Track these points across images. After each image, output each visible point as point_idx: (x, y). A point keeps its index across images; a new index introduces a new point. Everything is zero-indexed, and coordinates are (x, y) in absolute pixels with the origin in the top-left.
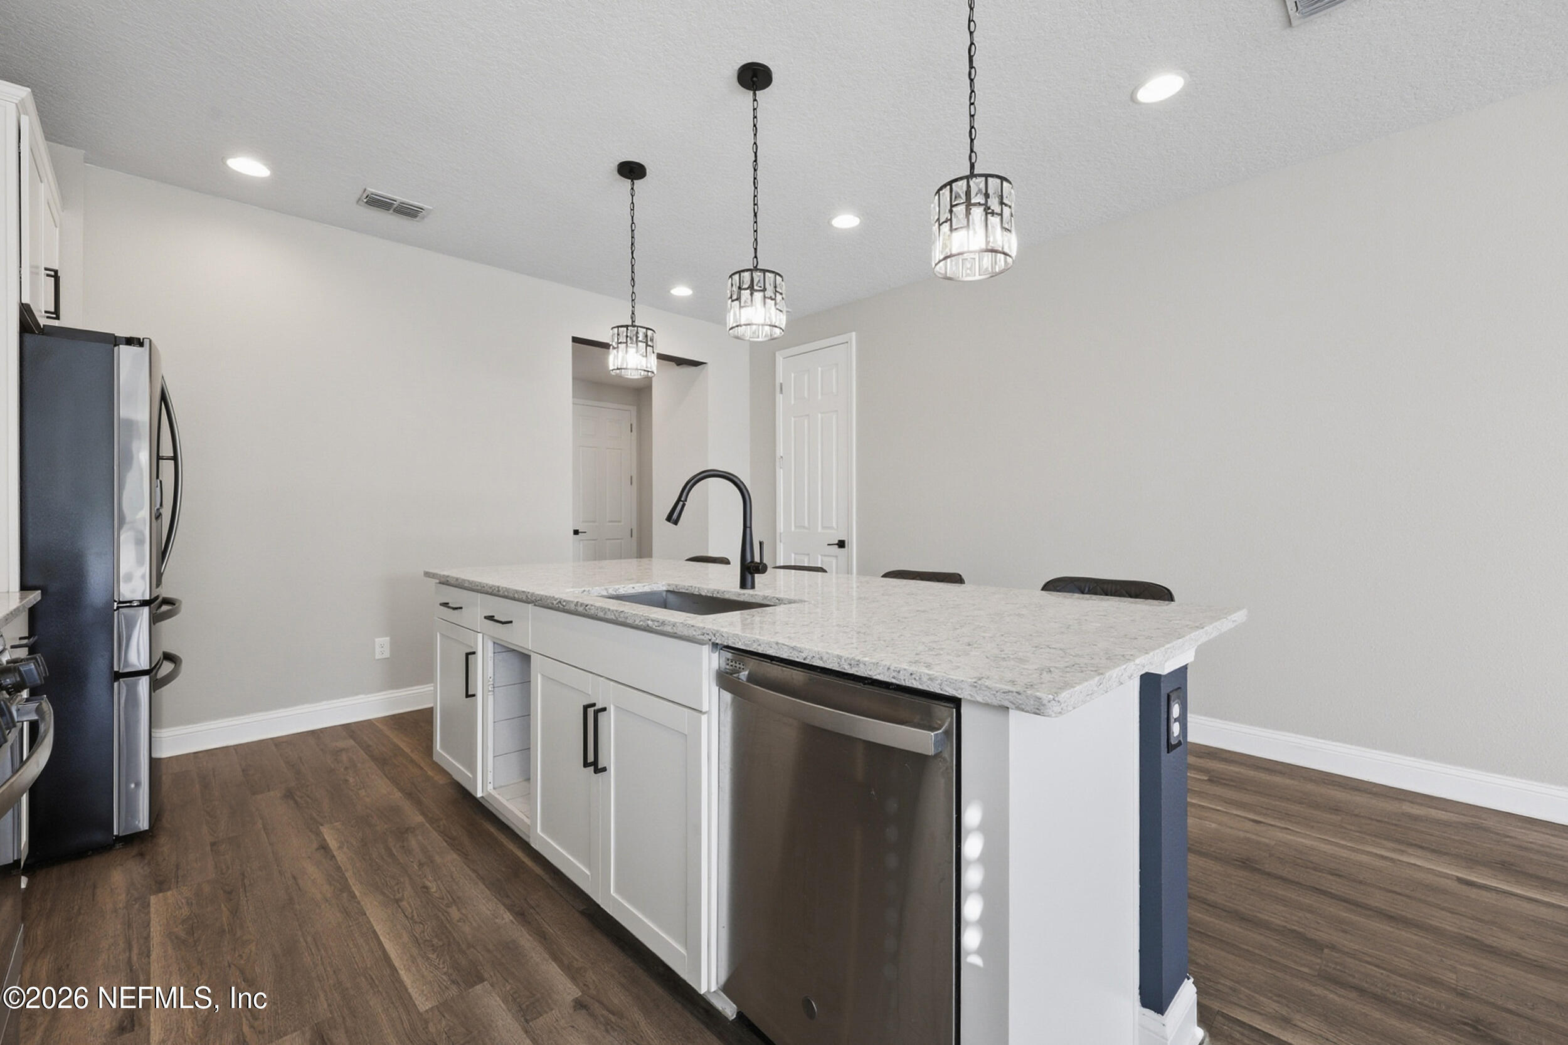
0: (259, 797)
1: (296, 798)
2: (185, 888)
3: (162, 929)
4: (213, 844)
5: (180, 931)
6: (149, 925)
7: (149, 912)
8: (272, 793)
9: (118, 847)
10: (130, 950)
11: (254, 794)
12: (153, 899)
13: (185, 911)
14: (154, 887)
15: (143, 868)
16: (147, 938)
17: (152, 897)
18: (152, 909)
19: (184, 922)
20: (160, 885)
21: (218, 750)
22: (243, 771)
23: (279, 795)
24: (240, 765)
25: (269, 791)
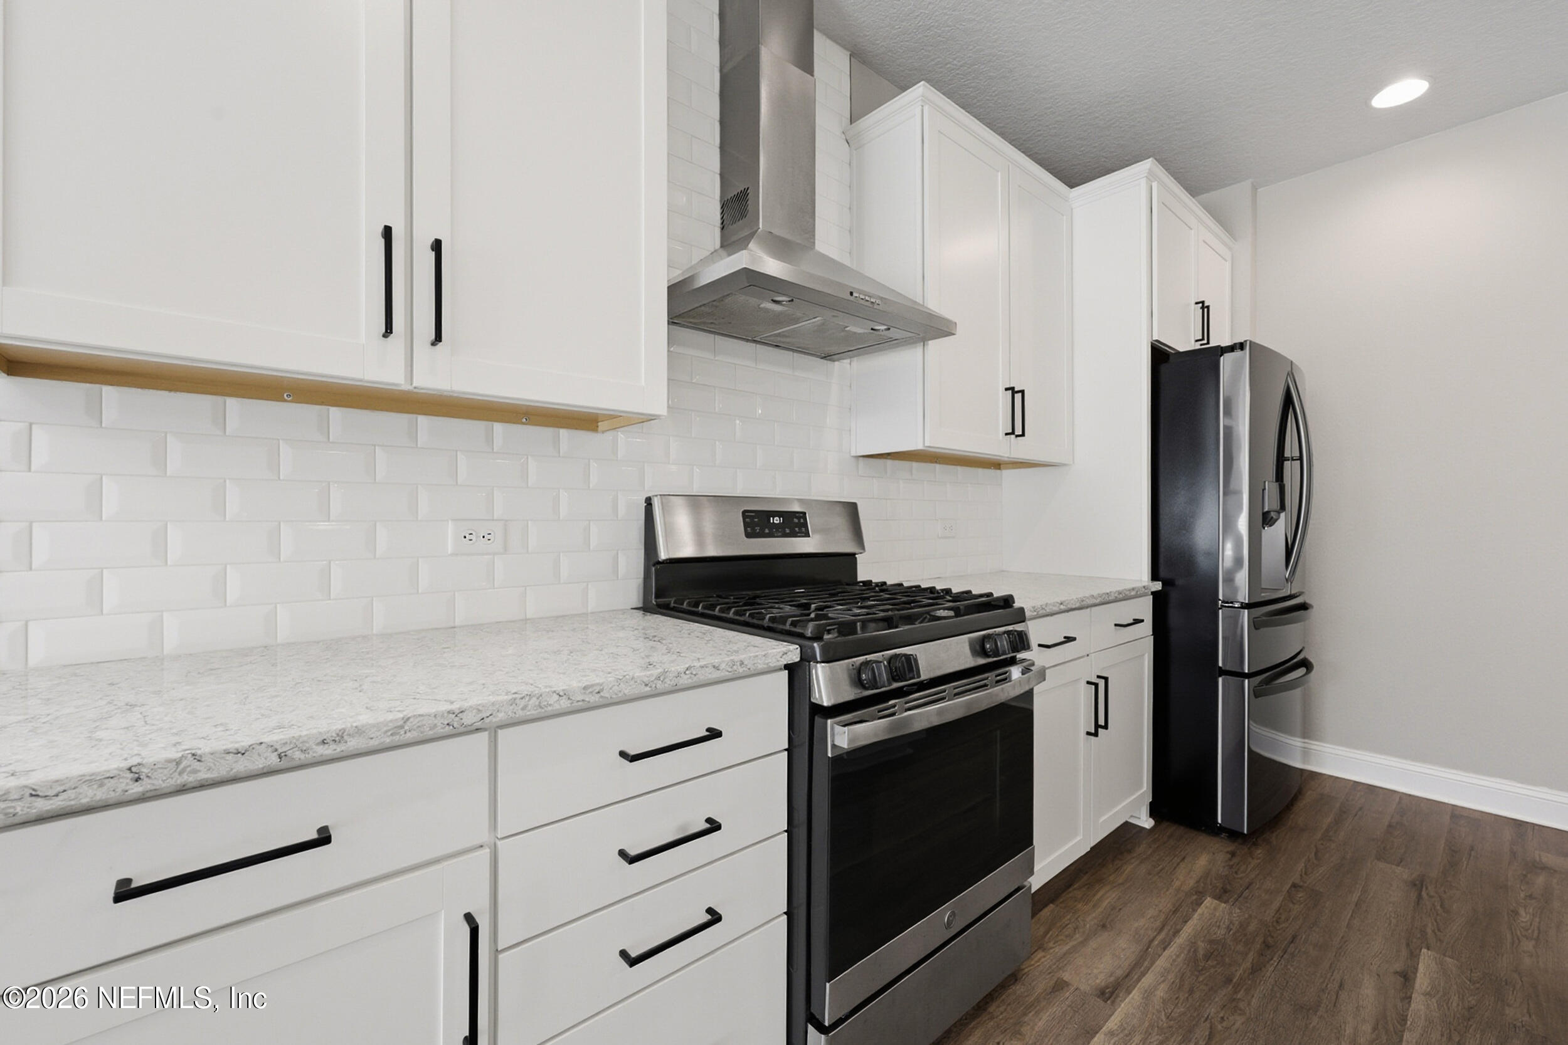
0: (1382, 865)
1: (1424, 894)
2: (1239, 911)
3: (1192, 934)
4: (1294, 886)
5: (1202, 946)
6: (1186, 922)
7: (1195, 910)
8: (1399, 870)
9: (1222, 836)
10: (1159, 933)
11: (1379, 858)
12: (1209, 901)
13: (1220, 933)
14: (1218, 891)
15: (1224, 867)
16: (1177, 932)
17: (1208, 898)
18: (1200, 911)
19: (1211, 942)
20: (1222, 894)
21: (1381, 790)
22: (1390, 826)
23: (1405, 876)
24: (1392, 817)
25: (1398, 865)
